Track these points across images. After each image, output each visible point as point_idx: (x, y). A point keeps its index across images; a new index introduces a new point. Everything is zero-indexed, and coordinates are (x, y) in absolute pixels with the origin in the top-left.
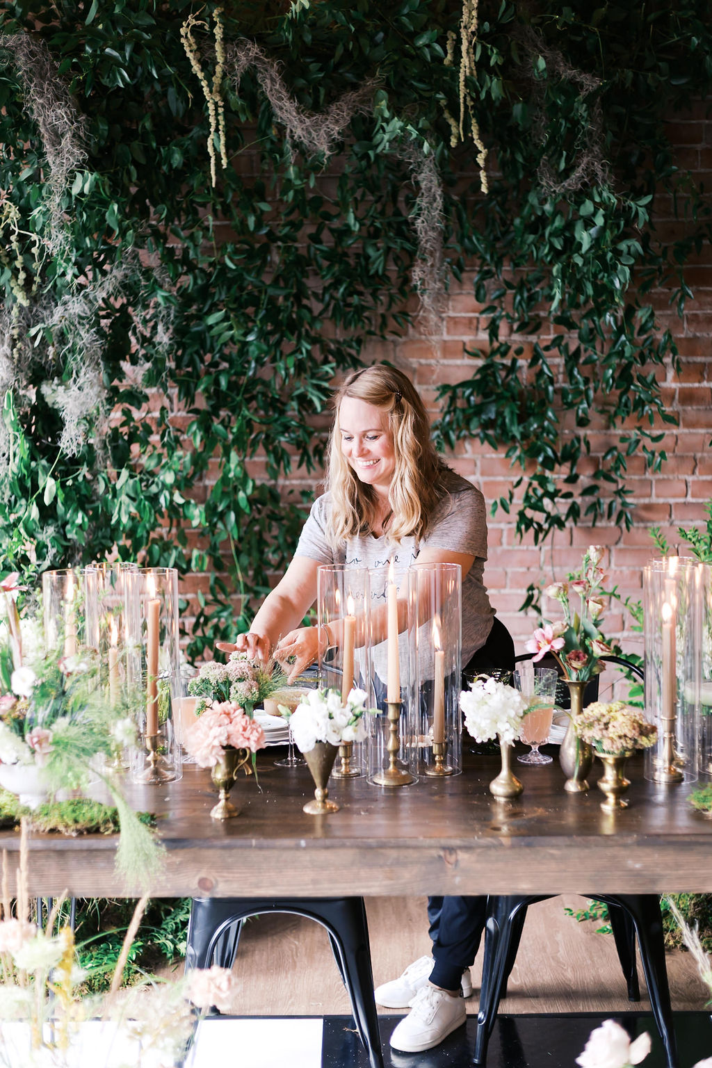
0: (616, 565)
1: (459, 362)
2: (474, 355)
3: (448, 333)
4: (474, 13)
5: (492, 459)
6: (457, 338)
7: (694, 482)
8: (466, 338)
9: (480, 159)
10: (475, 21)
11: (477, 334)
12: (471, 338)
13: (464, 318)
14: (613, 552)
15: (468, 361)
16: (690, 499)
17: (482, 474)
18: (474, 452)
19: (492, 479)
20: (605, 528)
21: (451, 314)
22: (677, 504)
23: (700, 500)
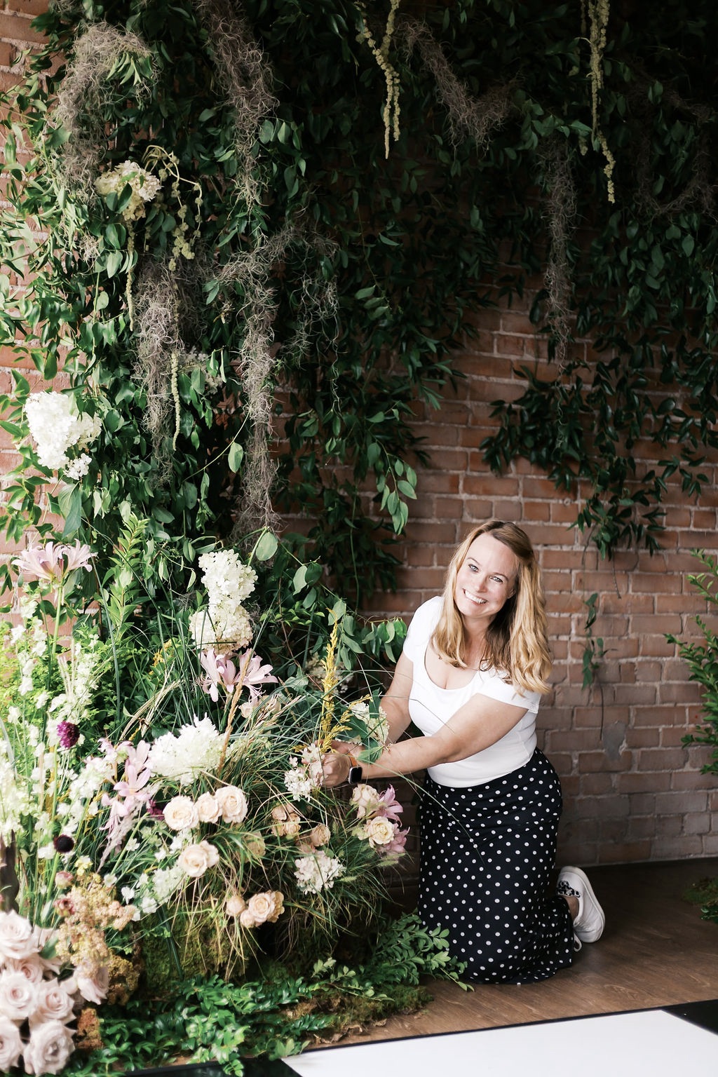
0: (633, 591)
1: (506, 381)
2: (520, 375)
3: (498, 351)
4: (603, 31)
5: (533, 479)
6: (505, 356)
7: (696, 512)
8: (513, 358)
9: (608, 170)
10: (604, 39)
11: (522, 355)
12: (518, 357)
13: (513, 337)
14: (631, 578)
15: (513, 380)
16: (692, 528)
17: (524, 496)
18: (517, 473)
19: (532, 500)
20: (626, 554)
21: (502, 332)
22: (682, 532)
23: (701, 530)
